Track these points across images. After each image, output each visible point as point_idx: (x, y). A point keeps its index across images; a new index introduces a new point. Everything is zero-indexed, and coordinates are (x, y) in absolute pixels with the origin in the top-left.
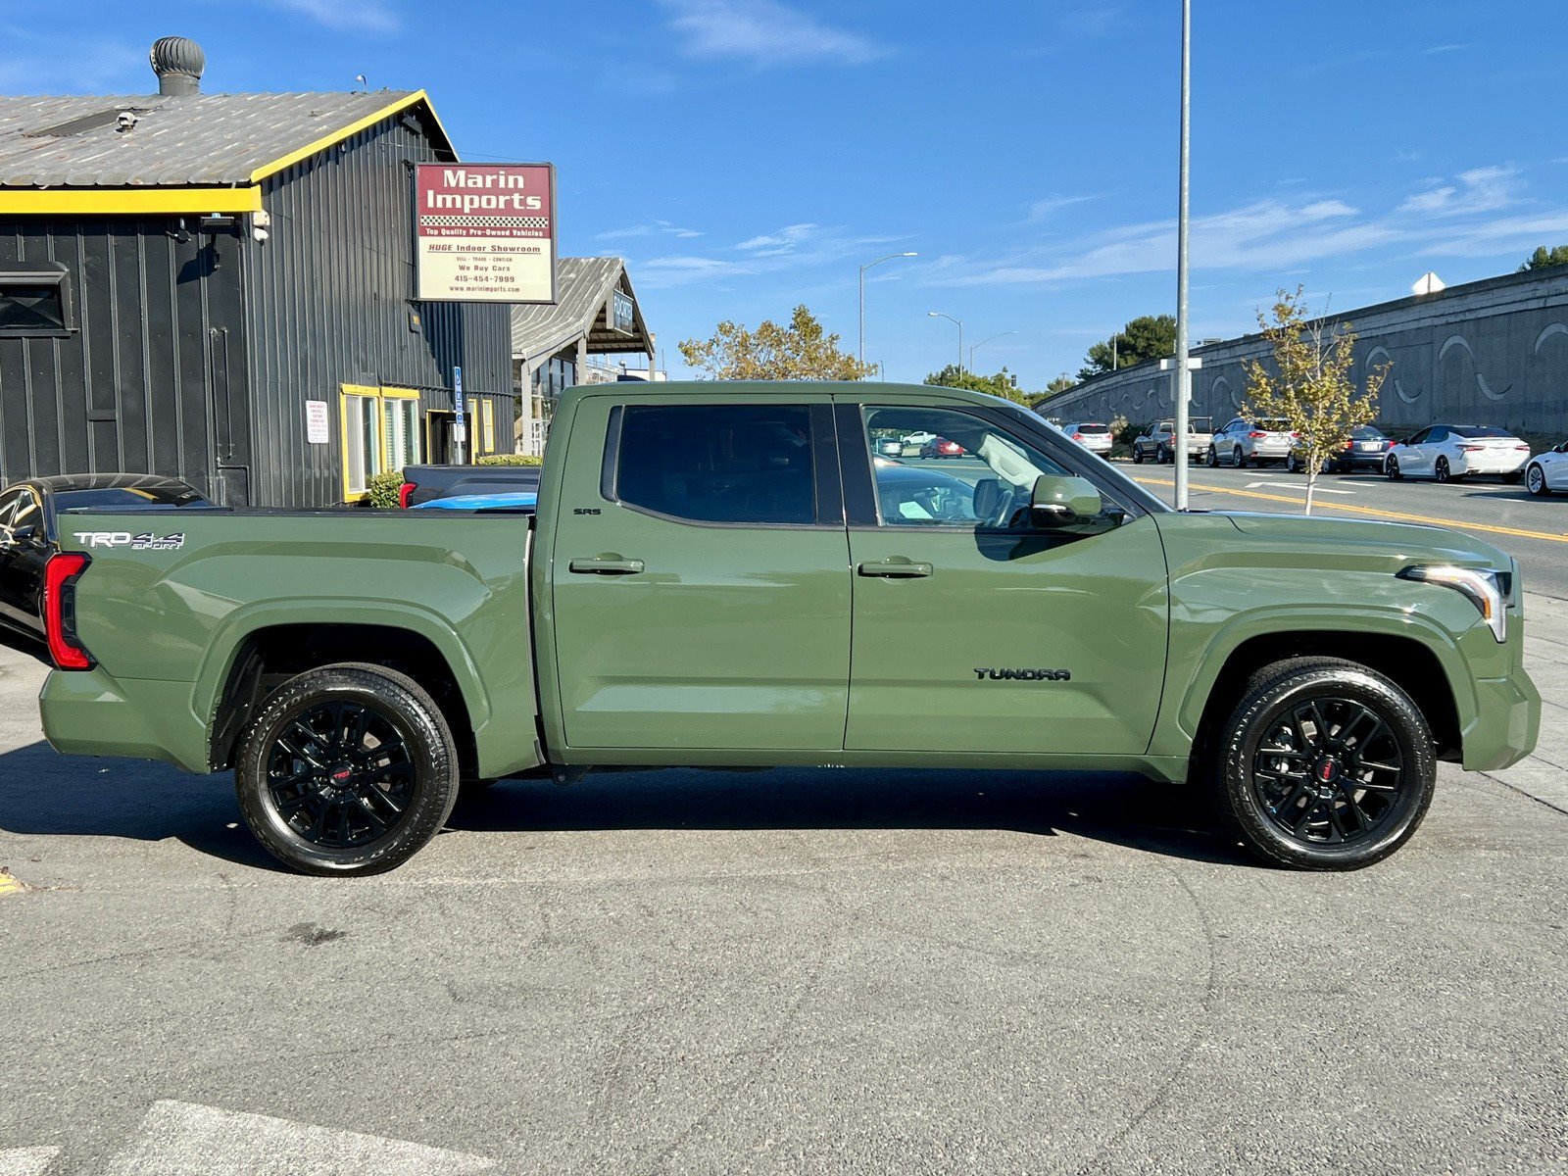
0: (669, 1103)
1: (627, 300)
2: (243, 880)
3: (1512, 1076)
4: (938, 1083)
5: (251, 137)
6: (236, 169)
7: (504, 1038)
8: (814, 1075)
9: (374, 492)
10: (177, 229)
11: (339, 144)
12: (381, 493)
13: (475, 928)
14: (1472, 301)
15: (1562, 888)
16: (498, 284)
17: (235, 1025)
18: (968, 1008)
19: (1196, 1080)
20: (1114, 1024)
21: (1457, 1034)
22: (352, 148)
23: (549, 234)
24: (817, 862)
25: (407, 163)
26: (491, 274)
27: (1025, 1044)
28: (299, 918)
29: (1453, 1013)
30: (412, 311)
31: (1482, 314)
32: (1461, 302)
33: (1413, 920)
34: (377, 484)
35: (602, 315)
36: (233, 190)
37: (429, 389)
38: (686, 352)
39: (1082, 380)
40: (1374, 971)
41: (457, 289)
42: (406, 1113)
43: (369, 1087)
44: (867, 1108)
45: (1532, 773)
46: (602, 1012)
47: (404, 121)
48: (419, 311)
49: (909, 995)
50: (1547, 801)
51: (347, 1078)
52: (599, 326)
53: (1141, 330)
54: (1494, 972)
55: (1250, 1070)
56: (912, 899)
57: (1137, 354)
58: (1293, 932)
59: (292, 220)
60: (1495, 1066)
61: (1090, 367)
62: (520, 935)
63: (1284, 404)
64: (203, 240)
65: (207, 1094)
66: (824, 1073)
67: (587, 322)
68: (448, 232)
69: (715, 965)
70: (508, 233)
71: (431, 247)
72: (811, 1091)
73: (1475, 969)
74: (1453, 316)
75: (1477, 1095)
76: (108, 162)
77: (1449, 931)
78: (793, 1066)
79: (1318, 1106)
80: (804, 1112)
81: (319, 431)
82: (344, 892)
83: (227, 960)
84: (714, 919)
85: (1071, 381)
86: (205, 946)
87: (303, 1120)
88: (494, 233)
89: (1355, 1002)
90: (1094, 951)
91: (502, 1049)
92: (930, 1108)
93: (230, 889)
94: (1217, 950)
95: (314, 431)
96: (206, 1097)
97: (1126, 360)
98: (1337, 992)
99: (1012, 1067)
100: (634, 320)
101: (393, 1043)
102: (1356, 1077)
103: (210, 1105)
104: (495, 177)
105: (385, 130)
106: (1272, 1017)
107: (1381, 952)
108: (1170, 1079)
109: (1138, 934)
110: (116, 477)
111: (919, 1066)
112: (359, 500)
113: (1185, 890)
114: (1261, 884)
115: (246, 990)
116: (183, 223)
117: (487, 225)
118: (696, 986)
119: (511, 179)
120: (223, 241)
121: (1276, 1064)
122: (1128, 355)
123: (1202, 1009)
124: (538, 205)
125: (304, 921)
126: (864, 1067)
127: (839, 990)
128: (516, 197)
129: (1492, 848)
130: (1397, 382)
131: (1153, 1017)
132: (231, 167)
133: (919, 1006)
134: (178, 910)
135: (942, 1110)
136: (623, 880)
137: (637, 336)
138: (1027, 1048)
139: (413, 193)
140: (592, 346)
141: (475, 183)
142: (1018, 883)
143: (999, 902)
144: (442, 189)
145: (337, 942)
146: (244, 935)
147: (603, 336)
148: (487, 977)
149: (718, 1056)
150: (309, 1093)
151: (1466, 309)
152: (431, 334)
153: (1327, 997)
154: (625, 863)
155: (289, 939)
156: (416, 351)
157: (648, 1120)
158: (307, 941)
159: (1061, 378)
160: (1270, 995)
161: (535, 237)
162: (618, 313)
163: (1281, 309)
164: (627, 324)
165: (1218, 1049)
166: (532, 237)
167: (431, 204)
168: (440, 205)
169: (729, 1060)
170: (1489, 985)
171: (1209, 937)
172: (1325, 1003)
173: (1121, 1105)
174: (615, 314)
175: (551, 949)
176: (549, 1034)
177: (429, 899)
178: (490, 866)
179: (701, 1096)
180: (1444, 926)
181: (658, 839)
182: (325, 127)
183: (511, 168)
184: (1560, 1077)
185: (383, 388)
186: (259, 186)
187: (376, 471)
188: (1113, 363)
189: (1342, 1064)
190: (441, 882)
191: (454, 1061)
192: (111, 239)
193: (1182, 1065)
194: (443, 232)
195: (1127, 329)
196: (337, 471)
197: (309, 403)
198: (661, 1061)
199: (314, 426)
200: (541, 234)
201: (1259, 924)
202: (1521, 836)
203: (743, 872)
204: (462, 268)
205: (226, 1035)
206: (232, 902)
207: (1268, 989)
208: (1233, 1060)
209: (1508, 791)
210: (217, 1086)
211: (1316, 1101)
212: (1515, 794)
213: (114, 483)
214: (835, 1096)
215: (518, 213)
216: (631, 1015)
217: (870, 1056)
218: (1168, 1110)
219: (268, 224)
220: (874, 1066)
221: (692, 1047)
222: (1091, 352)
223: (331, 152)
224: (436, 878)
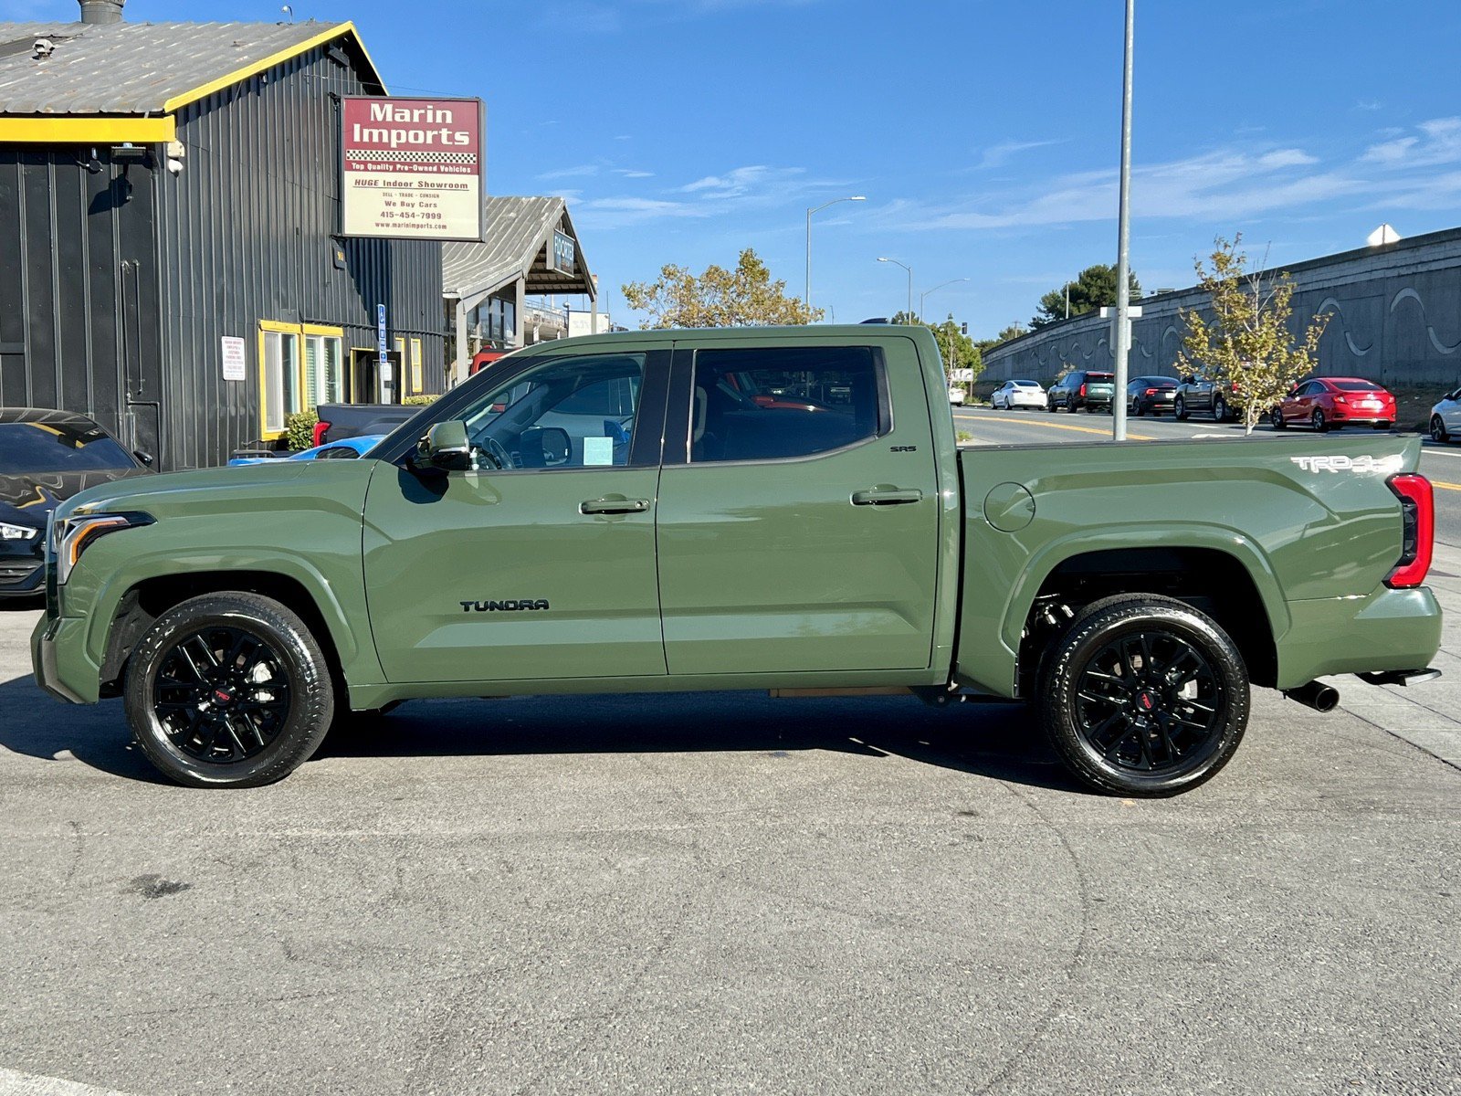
0: (492, 1071)
1: (569, 241)
2: (94, 829)
3: (1378, 1052)
4: (777, 1052)
5: (169, 66)
6: (149, 99)
7: (332, 999)
8: (650, 1042)
9: (292, 431)
10: (89, 159)
11: (260, 75)
12: (299, 432)
13: (325, 882)
14: (1424, 254)
15: (1456, 854)
16: (425, 221)
17: (55, 981)
18: (822, 973)
19: (1047, 1052)
20: (971, 991)
21: (1327, 1006)
22: (275, 80)
23: (477, 170)
24: (692, 817)
25: (333, 96)
26: (417, 210)
27: (875, 1012)
28: (144, 869)
29: (1326, 984)
30: (337, 246)
31: (1434, 266)
32: (1412, 255)
33: (1298, 886)
34: (295, 423)
35: (542, 255)
36: (146, 119)
37: (353, 326)
38: (628, 295)
39: (1034, 328)
40: (1250, 939)
41: (382, 225)
42: (214, 1078)
43: (181, 1050)
44: (699, 1079)
45: (1443, 734)
46: (438, 974)
47: (330, 52)
48: (344, 247)
49: (763, 958)
50: (1454, 763)
51: (159, 1040)
52: (540, 266)
53: (1095, 279)
54: (1375, 941)
55: (1105, 1042)
56: (783, 856)
57: (1091, 303)
58: (1172, 897)
59: (209, 152)
60: (1362, 1041)
61: (1043, 316)
62: (370, 891)
63: (1221, 354)
64: (115, 171)
65: (8, 1056)
66: (660, 1041)
67: (526, 262)
68: (374, 167)
69: (567, 924)
70: (435, 169)
71: (357, 182)
72: (643, 1060)
73: (1355, 938)
74: (1405, 268)
75: (1339, 1071)
76: (20, 89)
77: (1335, 898)
78: (630, 1033)
79: (1171, 1082)
80: (632, 1082)
81: (234, 367)
82: (196, 843)
83: (61, 913)
84: (575, 876)
85: (1023, 330)
86: (40, 897)
87: (104, 1085)
88: (421, 169)
89: (1226, 971)
90: (963, 913)
91: (328, 1011)
92: (765, 1079)
93: (79, 838)
94: (1091, 914)
95: (230, 367)
96: (7, 1059)
97: (1079, 308)
98: (1208, 960)
99: (858, 1036)
100: (575, 261)
101: (215, 1003)
102: (1215, 1051)
103: (10, 1067)
104: (423, 111)
105: (310, 61)
106: (1137, 986)
107: (1261, 919)
108: (1021, 1051)
109: (1011, 895)
110: (23, 411)
111: (761, 1034)
112: (277, 438)
113: (1066, 851)
114: (1146, 846)
115: (74, 945)
116: (94, 153)
117: (414, 160)
118: (543, 947)
119: (439, 113)
120: (136, 171)
121: (1134, 1037)
122: (1082, 303)
123: (1066, 978)
124: (466, 141)
125: (149, 873)
126: (703, 1034)
127: (691, 952)
128: (444, 132)
129: (1390, 811)
130: (1348, 335)
131: (1013, 985)
132: (145, 97)
133: (772, 970)
134: (20, 859)
135: (777, 1081)
136: (488, 834)
137: (579, 277)
138: (878, 1015)
139: (339, 126)
140: (533, 287)
141: (402, 117)
142: (896, 842)
143: (873, 862)
144: (368, 123)
145: (178, 895)
146: (83, 886)
147: (544, 277)
148: (328, 934)
149: (553, 1021)
150: (116, 1056)
151: (1419, 261)
152: (356, 271)
153: (1198, 966)
154: (493, 816)
155: (129, 891)
156: (341, 286)
157: (467, 1089)
158: (147, 894)
159: (1012, 326)
160: (1139, 962)
161: (462, 173)
162: (559, 253)
163: (1219, 258)
164: (568, 265)
165: (1076, 1019)
166: (460, 173)
167: (357, 138)
168: (366, 139)
169: (563, 1026)
170: (1367, 955)
171: (1084, 901)
172: (1194, 972)
173: (966, 1078)
174: (555, 254)
175: (400, 906)
176: (380, 995)
177: (283, 852)
178: (352, 818)
179: (527, 1064)
180: (1329, 892)
181: (532, 792)
182: (246, 57)
183: (439, 102)
184: (1428, 1053)
185: (304, 325)
186: (173, 116)
187: (296, 409)
188: (1065, 312)
189: (1202, 1037)
190: (299, 834)
191: (275, 1023)
192: (21, 168)
193: (1035, 1036)
194: (370, 166)
195: (1081, 278)
196: (254, 409)
197: (224, 339)
198: (491, 1026)
199: (230, 362)
200: (469, 171)
201: (1138, 888)
202: (1422, 799)
203: (615, 827)
204: (388, 204)
205: (42, 993)
206: (78, 851)
207: (1137, 956)
208: (1090, 1031)
209: (1417, 752)
210: (21, 1047)
211: (1170, 1077)
212: (1422, 755)
213: (20, 418)
214: (668, 1065)
215: (446, 148)
216: (469, 976)
217: (712, 1023)
218: (1014, 1085)
219: (183, 155)
220: (714, 1034)
221: (528, 1011)
222: (1044, 301)
223: (252, 84)
224: (294, 829)
